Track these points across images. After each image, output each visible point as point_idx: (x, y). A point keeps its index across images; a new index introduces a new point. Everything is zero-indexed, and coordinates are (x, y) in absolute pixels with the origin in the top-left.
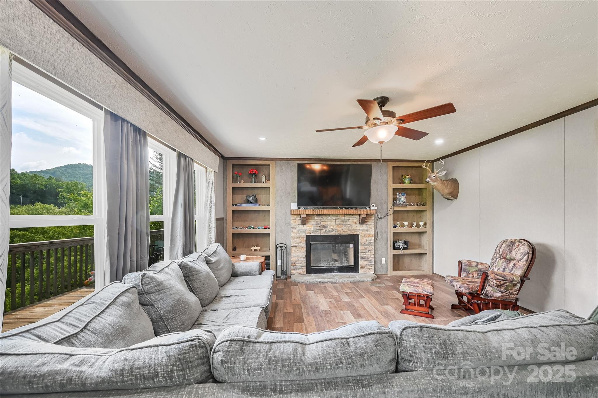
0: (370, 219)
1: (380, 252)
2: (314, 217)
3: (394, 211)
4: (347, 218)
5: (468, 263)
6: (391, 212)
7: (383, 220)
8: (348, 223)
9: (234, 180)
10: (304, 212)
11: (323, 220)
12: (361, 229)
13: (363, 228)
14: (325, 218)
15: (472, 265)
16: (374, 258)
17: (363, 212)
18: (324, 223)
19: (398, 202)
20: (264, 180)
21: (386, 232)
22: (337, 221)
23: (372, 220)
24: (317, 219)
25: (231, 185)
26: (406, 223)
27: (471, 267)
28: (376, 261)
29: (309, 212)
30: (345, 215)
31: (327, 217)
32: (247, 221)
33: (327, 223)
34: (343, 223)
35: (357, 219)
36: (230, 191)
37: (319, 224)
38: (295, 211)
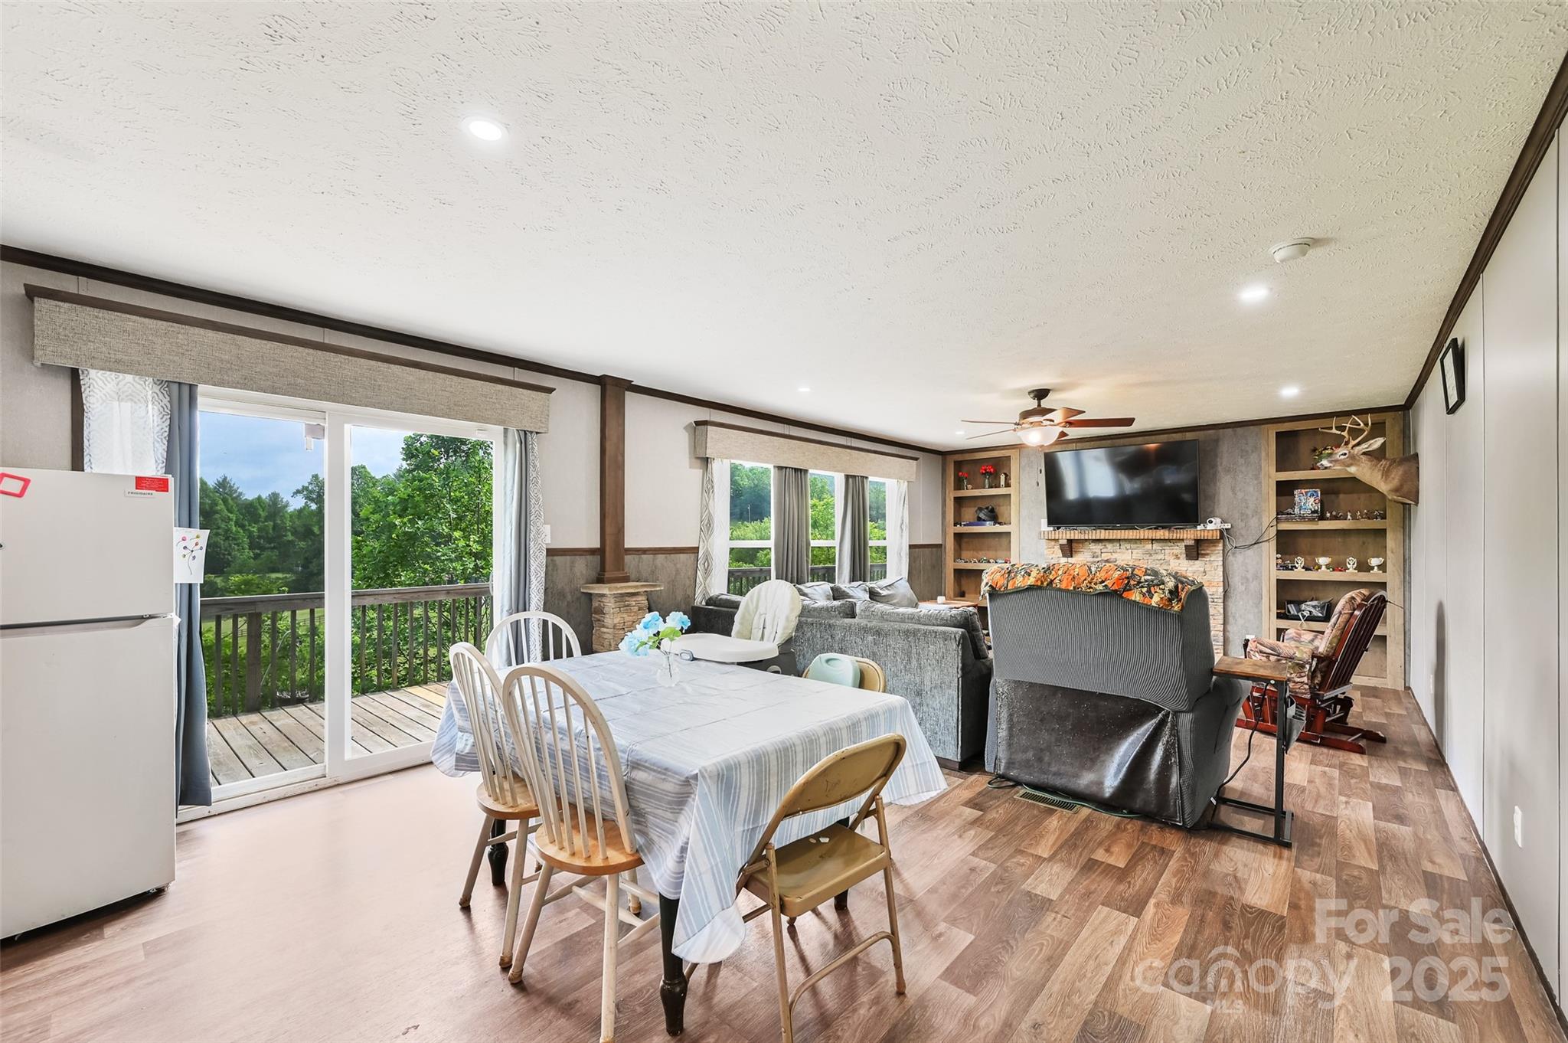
0: (1213, 548)
1: (1240, 622)
2: (1087, 543)
3: (1279, 533)
4: (1156, 546)
5: (1294, 634)
6: (1273, 532)
7: (1250, 552)
8: (1161, 556)
9: (959, 486)
10: (1065, 534)
11: (1104, 550)
12: (1190, 569)
13: (1194, 568)
14: (1109, 546)
15: (1302, 640)
16: (1224, 631)
17: (1189, 535)
18: (1107, 556)
19: (1297, 511)
20: (1002, 482)
21: (1257, 577)
22: (1135, 551)
23: (1217, 552)
24: (1094, 547)
25: (952, 494)
26: (1323, 561)
27: (1300, 642)
28: (1228, 638)
29: (1072, 535)
30: (1152, 540)
31: (1115, 544)
32: (981, 550)
33: (1115, 556)
34: (1148, 556)
35: (1180, 549)
36: (950, 504)
37: (1097, 557)
38: (1046, 533)
